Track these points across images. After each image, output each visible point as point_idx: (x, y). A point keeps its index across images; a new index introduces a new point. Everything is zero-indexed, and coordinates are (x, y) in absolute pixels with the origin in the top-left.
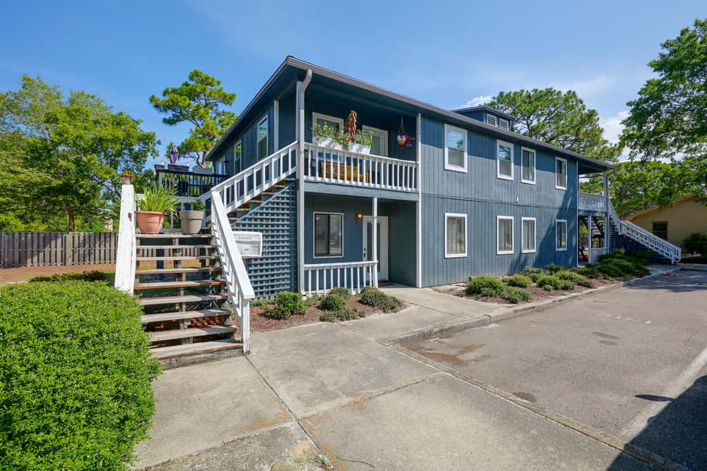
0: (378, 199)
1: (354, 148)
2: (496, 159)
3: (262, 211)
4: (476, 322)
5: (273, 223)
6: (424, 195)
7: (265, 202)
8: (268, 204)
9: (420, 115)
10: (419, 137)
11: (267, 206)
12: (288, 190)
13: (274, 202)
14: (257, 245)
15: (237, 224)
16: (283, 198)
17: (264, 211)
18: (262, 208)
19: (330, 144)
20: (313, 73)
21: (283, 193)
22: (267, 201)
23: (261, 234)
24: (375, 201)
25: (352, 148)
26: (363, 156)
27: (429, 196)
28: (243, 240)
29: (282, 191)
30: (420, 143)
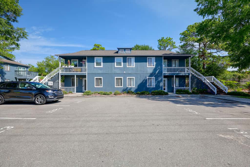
0: (76, 75)
1: (69, 66)
2: (114, 62)
5: (56, 80)
6: (88, 74)
10: (87, 61)
13: (56, 77)
23: (52, 82)
26: (72, 67)
27: (90, 74)
30: (87, 63)
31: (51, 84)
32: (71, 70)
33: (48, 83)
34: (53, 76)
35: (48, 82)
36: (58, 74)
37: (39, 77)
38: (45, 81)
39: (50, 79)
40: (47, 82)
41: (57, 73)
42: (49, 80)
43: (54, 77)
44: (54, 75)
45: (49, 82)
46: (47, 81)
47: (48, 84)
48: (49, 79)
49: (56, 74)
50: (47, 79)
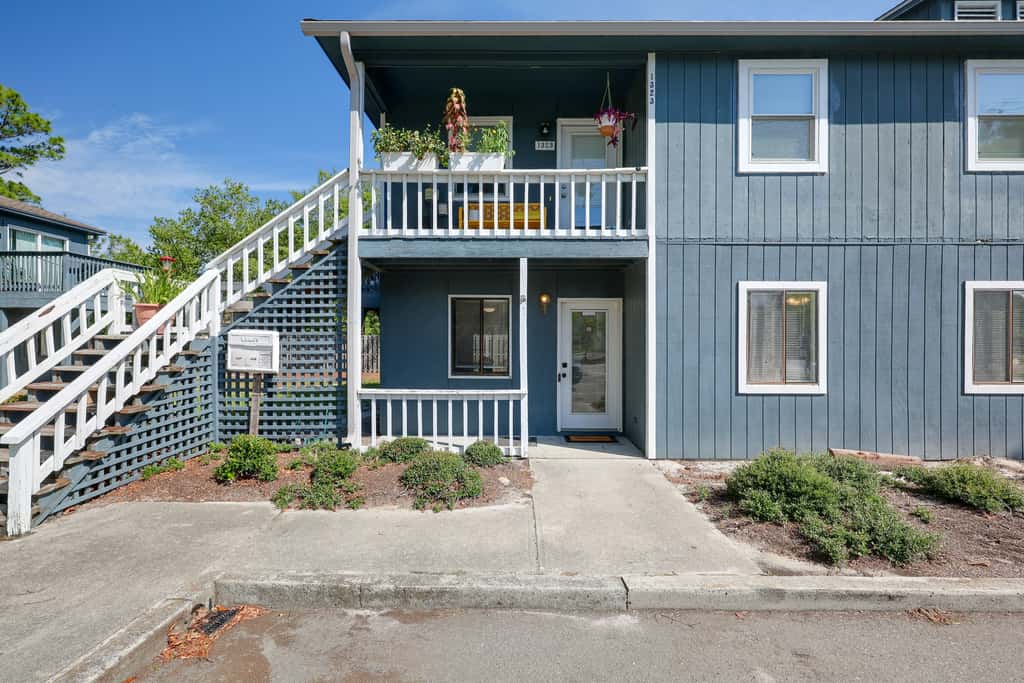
0: (530, 261)
1: (463, 163)
2: (962, 119)
3: (290, 296)
4: (554, 595)
5: (308, 315)
6: (665, 243)
7: (295, 281)
8: (299, 283)
9: (652, 57)
10: (651, 109)
11: (298, 287)
12: (335, 258)
13: (311, 281)
14: (269, 352)
15: (249, 318)
16: (326, 273)
17: (294, 295)
18: (290, 291)
19: (409, 162)
20: (352, 38)
21: (326, 263)
22: (299, 278)
23: (276, 334)
24: (524, 264)
25: (457, 163)
26: (492, 175)
27: (684, 243)
28: (248, 344)
29: (325, 259)
30: (651, 123)
31: (256, 354)
32: (428, 204)
33: (225, 348)
34: (279, 267)
35: (225, 337)
36: (340, 244)
37: (129, 285)
38: (197, 326)
39: (249, 306)
40: (216, 331)
41: (324, 235)
42: (234, 318)
43: (292, 284)
44: (294, 256)
45: (236, 336)
46: (212, 320)
47: (223, 356)
48: (232, 299)
49: (309, 246)
50: (218, 306)
